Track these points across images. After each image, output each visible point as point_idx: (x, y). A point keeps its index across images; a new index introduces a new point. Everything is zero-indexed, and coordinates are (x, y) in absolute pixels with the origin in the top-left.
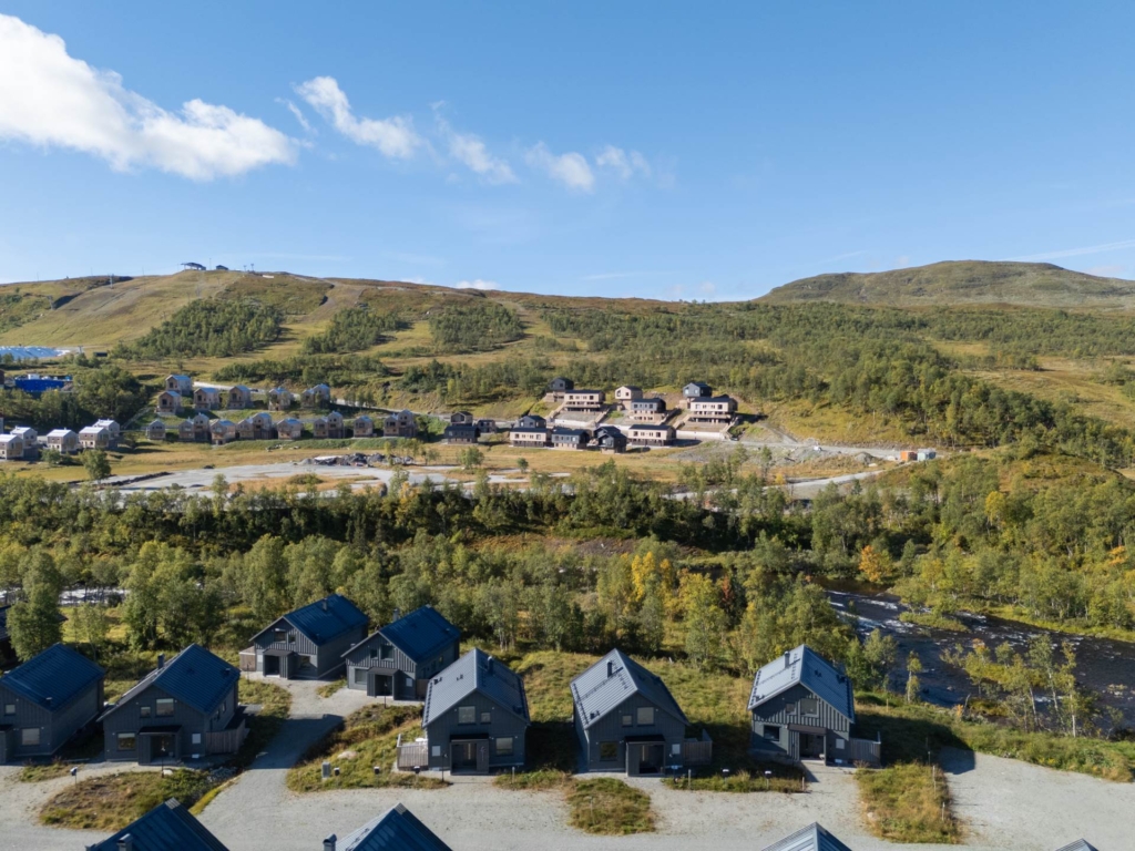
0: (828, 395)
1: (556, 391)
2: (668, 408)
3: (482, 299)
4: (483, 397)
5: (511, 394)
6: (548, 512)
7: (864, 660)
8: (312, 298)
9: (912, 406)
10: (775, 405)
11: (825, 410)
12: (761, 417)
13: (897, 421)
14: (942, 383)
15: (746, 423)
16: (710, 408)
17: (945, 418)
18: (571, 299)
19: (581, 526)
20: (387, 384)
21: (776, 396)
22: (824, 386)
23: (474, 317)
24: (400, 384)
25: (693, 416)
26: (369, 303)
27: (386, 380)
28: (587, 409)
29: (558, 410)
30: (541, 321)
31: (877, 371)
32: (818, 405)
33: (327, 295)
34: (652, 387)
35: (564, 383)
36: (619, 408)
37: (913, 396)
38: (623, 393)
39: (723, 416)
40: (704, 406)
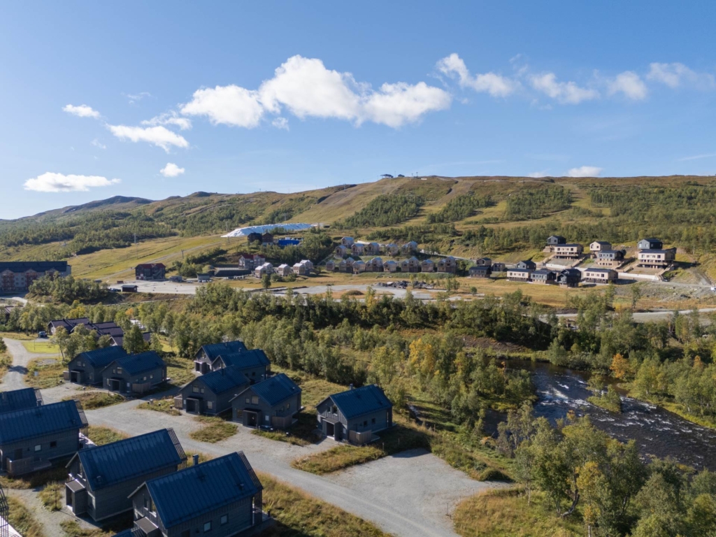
1: (552, 245)
2: (625, 257)
3: (550, 183)
4: (506, 249)
5: (524, 247)
8: (443, 190)
12: (695, 265)
15: (680, 269)
16: (652, 257)
20: (453, 241)
23: (538, 196)
24: (460, 241)
25: (640, 263)
26: (475, 191)
27: (452, 239)
28: (569, 257)
29: (550, 258)
30: (587, 197)
33: (452, 188)
35: (557, 239)
36: (591, 256)
38: (595, 246)
39: (661, 264)
40: (648, 256)
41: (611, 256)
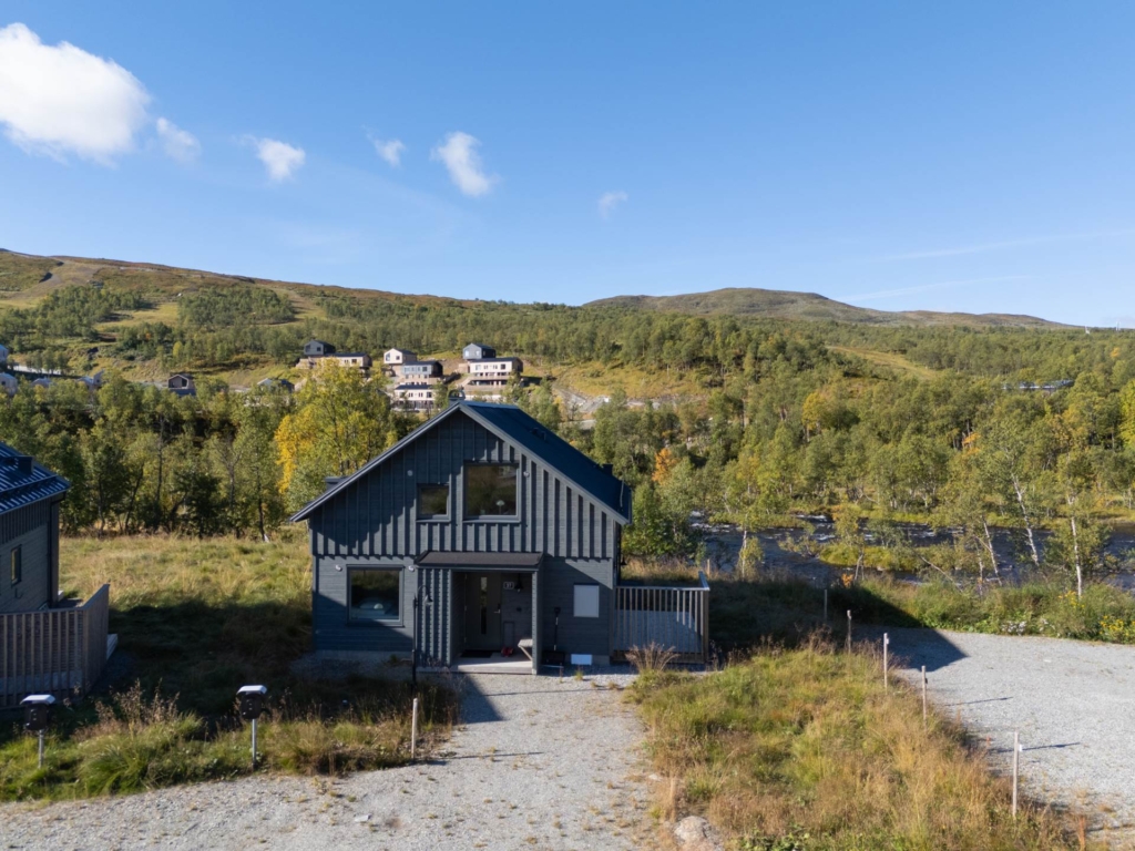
0: (619, 355)
1: (312, 356)
2: (444, 373)
3: (250, 284)
4: (220, 365)
5: (256, 361)
8: (31, 274)
9: (708, 360)
10: (564, 368)
11: (616, 370)
12: (548, 379)
13: (693, 374)
14: (739, 336)
15: (532, 386)
16: (491, 368)
17: (742, 370)
18: (355, 290)
20: (95, 350)
21: (566, 361)
22: (616, 348)
23: (236, 299)
24: (113, 349)
25: (473, 378)
26: (106, 282)
27: (93, 346)
30: (318, 308)
31: (671, 329)
32: (610, 365)
33: (52, 272)
34: (430, 353)
35: (322, 346)
36: (388, 374)
37: (708, 351)
38: (393, 356)
39: (507, 377)
40: (486, 367)
41: (425, 369)
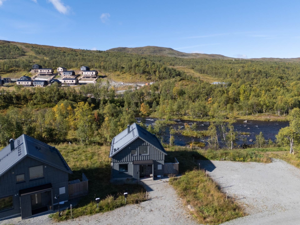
0: (124, 70)
1: (35, 69)
2: (75, 74)
3: (8, 43)
4: (6, 71)
6: (23, 99)
7: (154, 132)
9: (147, 72)
10: (109, 73)
11: (123, 74)
12: (105, 76)
13: (144, 76)
14: (155, 66)
15: (101, 78)
16: (89, 73)
17: (156, 75)
18: (42, 46)
19: (38, 104)
21: (109, 71)
22: (123, 68)
23: (5, 48)
25: (84, 76)
28: (47, 75)
29: (36, 75)
30: (31, 51)
31: (137, 63)
32: (122, 73)
34: (70, 68)
35: (38, 66)
36: (59, 74)
37: (147, 70)
38: (60, 69)
39: (94, 76)
40: (87, 73)
41: (70, 73)
